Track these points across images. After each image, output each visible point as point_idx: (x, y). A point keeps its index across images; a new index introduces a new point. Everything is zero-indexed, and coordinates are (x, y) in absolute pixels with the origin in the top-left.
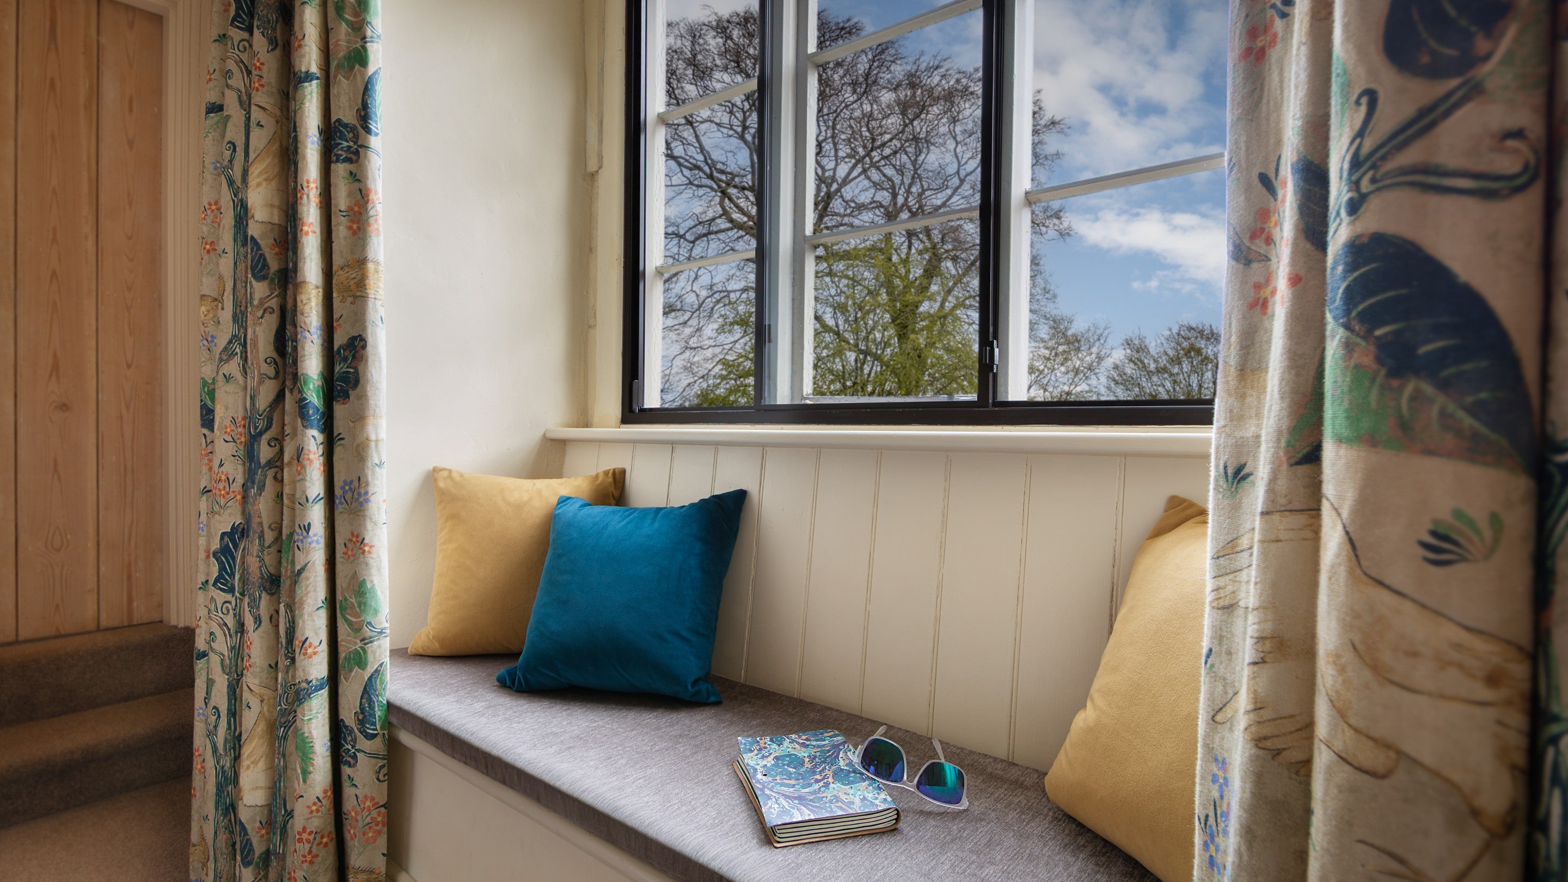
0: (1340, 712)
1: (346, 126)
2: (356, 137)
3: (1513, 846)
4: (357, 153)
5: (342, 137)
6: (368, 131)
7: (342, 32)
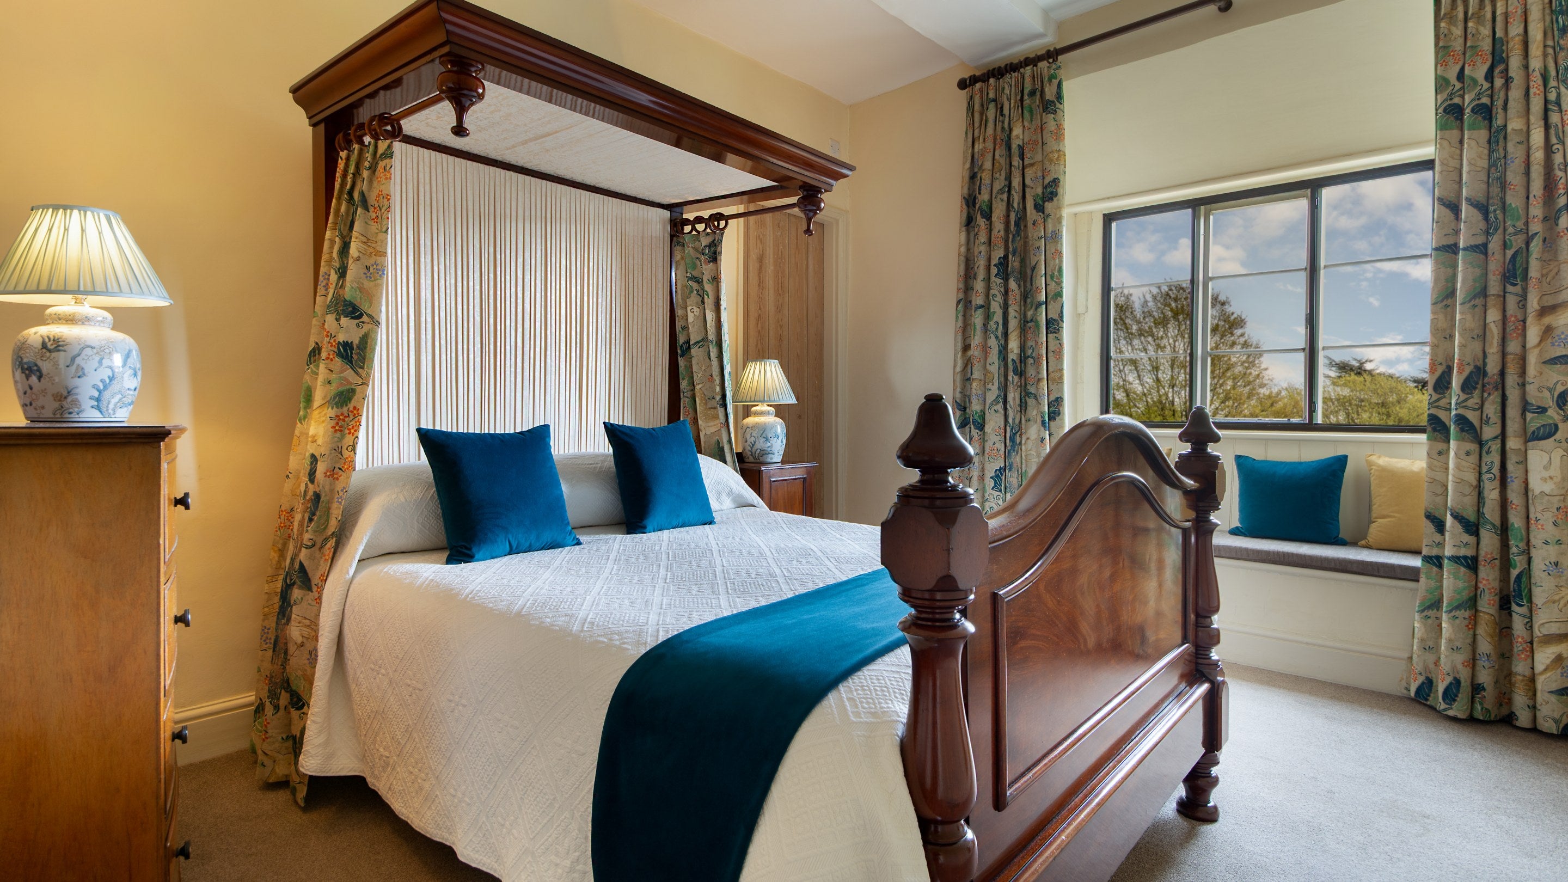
0: (1454, 476)
1: (1054, 320)
2: (1058, 324)
3: (1477, 490)
4: (1058, 330)
5: (1053, 324)
6: (1062, 321)
7: (1052, 285)
